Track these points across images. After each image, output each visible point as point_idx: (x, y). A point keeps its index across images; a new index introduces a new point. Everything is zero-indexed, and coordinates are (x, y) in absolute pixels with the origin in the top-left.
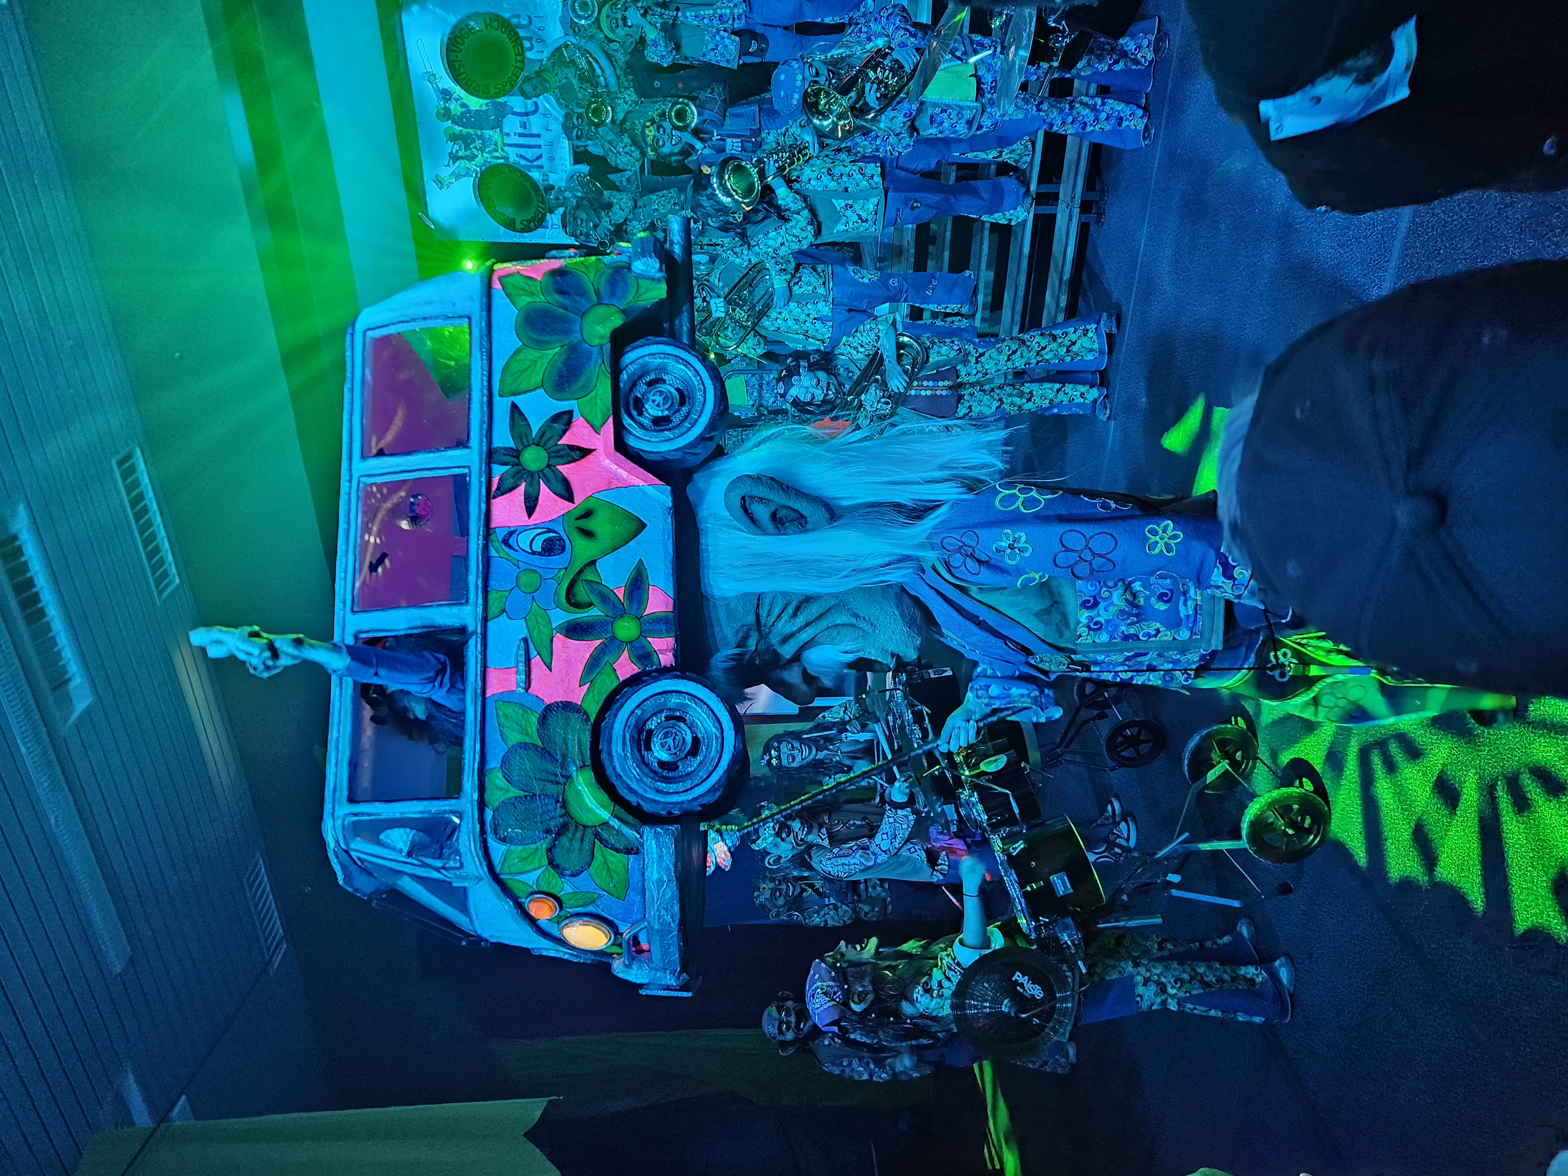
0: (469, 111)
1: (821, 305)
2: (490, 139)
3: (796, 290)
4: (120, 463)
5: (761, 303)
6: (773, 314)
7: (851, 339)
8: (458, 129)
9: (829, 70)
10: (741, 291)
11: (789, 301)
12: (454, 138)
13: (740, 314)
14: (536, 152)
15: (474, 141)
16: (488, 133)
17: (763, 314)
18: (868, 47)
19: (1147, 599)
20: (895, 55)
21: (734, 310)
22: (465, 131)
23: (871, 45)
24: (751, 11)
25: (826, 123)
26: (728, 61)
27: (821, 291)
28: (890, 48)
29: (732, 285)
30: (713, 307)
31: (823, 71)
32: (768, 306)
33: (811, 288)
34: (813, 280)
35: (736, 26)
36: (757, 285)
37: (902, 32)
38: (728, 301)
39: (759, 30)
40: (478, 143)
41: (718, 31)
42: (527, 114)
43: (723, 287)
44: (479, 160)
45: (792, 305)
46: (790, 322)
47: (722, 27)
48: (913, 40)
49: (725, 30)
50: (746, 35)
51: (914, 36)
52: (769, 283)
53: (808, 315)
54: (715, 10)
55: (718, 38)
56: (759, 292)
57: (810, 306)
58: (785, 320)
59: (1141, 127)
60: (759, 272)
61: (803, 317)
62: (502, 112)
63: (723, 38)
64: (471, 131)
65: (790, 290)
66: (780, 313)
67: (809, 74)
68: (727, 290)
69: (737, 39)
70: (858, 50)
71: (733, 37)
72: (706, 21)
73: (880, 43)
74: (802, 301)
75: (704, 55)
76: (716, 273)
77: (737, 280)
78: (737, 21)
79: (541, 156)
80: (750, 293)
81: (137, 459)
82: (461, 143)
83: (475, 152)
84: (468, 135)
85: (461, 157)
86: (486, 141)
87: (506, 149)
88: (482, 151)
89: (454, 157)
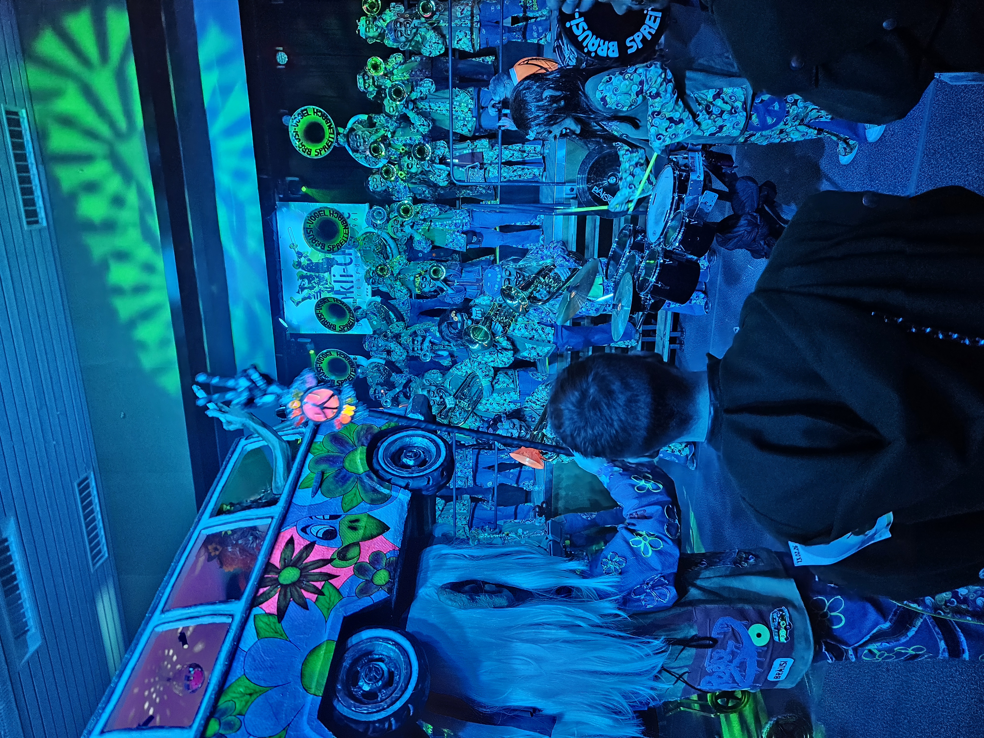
0: (312, 263)
1: (512, 394)
2: (323, 278)
3: (497, 386)
4: (79, 483)
5: (476, 396)
6: (484, 401)
7: (531, 397)
8: (305, 272)
9: (517, 273)
10: (463, 389)
11: (492, 392)
12: (302, 277)
13: (464, 404)
14: (349, 285)
15: (314, 279)
16: (321, 275)
17: (477, 402)
18: (541, 263)
20: (556, 270)
21: (460, 402)
22: (309, 274)
23: (542, 262)
24: (473, 220)
25: (514, 303)
26: (460, 248)
27: (512, 386)
28: (554, 265)
29: (457, 388)
30: (447, 401)
31: (514, 273)
32: (480, 397)
33: (505, 385)
34: (506, 380)
35: (464, 229)
36: (472, 386)
37: (562, 259)
38: (456, 397)
39: (477, 230)
40: (316, 280)
41: (454, 232)
42: (345, 264)
43: (452, 389)
44: (317, 289)
45: (495, 395)
46: (495, 405)
47: (456, 230)
48: (567, 263)
49: (458, 232)
50: (470, 233)
51: (568, 261)
52: (479, 384)
53: (505, 400)
54: (452, 221)
55: (454, 236)
56: (474, 390)
57: (505, 395)
58: (491, 404)
59: (703, 304)
60: (473, 377)
61: (502, 402)
62: (330, 263)
63: (457, 236)
64: (313, 274)
65: (493, 387)
66: (488, 400)
67: (505, 274)
68: (454, 391)
69: (465, 236)
70: (534, 264)
71: (462, 235)
72: (447, 227)
73: (549, 262)
74: (502, 392)
75: (447, 245)
76: (448, 381)
77: (460, 384)
78: (465, 227)
79: (352, 287)
80: (469, 391)
81: (91, 480)
82: (306, 281)
83: (315, 285)
84: (311, 276)
85: (306, 288)
86: (320, 279)
87: (333, 283)
88: (318, 284)
89: (302, 289)
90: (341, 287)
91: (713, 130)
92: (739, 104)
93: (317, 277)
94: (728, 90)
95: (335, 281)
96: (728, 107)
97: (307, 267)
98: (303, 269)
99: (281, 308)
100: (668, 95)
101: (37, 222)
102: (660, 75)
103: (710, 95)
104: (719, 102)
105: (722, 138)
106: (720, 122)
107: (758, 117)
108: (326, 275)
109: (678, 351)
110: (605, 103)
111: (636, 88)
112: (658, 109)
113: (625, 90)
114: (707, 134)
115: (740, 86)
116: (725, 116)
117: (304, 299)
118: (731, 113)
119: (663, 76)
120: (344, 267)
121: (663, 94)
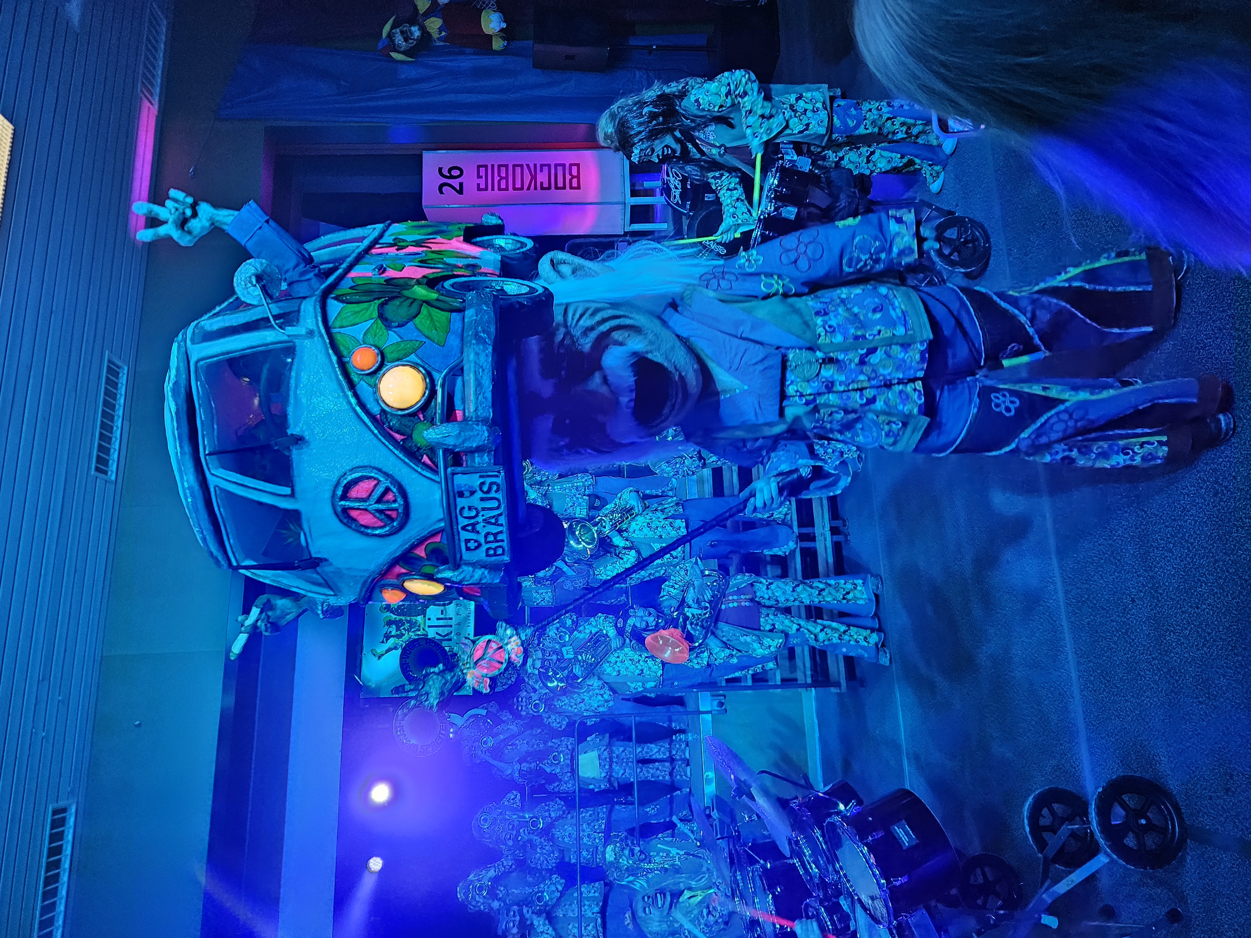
2: (416, 622)
4: (55, 812)
8: (393, 617)
12: (390, 623)
14: (448, 630)
15: (404, 624)
16: (414, 618)
19: (866, 315)
22: (398, 618)
40: (407, 626)
42: (444, 605)
44: (406, 637)
64: (403, 618)
79: (451, 633)
81: (70, 815)
82: (394, 626)
83: (404, 632)
84: (401, 620)
85: (393, 636)
86: (412, 624)
87: (427, 629)
88: (409, 631)
89: (388, 637)
90: (437, 633)
91: (801, 128)
92: (819, 105)
93: (408, 622)
94: (808, 95)
95: (429, 627)
96: (810, 107)
97: (397, 610)
98: (392, 612)
99: (358, 664)
100: (755, 94)
101: (105, 473)
102: (744, 76)
103: (793, 98)
104: (801, 103)
105: (810, 135)
106: (805, 121)
107: (838, 118)
108: (420, 619)
109: (843, 544)
110: (699, 105)
111: (724, 90)
112: (748, 108)
113: (715, 91)
114: (796, 132)
115: (817, 89)
116: (809, 114)
117: (387, 652)
118: (814, 111)
119: (747, 76)
120: (442, 608)
121: (750, 93)
